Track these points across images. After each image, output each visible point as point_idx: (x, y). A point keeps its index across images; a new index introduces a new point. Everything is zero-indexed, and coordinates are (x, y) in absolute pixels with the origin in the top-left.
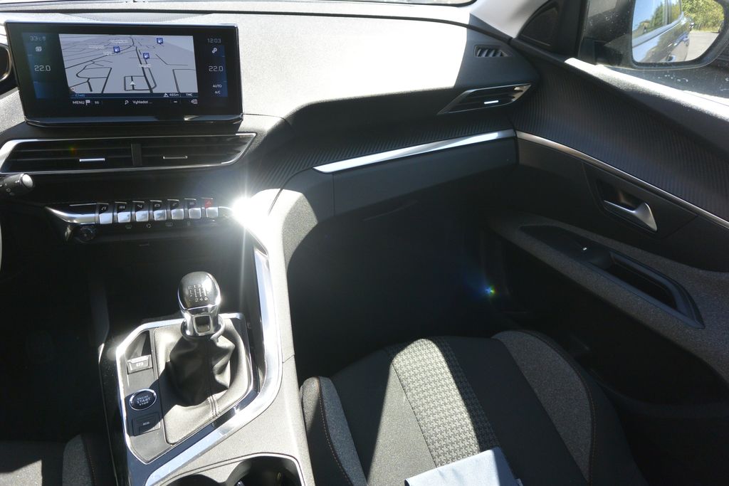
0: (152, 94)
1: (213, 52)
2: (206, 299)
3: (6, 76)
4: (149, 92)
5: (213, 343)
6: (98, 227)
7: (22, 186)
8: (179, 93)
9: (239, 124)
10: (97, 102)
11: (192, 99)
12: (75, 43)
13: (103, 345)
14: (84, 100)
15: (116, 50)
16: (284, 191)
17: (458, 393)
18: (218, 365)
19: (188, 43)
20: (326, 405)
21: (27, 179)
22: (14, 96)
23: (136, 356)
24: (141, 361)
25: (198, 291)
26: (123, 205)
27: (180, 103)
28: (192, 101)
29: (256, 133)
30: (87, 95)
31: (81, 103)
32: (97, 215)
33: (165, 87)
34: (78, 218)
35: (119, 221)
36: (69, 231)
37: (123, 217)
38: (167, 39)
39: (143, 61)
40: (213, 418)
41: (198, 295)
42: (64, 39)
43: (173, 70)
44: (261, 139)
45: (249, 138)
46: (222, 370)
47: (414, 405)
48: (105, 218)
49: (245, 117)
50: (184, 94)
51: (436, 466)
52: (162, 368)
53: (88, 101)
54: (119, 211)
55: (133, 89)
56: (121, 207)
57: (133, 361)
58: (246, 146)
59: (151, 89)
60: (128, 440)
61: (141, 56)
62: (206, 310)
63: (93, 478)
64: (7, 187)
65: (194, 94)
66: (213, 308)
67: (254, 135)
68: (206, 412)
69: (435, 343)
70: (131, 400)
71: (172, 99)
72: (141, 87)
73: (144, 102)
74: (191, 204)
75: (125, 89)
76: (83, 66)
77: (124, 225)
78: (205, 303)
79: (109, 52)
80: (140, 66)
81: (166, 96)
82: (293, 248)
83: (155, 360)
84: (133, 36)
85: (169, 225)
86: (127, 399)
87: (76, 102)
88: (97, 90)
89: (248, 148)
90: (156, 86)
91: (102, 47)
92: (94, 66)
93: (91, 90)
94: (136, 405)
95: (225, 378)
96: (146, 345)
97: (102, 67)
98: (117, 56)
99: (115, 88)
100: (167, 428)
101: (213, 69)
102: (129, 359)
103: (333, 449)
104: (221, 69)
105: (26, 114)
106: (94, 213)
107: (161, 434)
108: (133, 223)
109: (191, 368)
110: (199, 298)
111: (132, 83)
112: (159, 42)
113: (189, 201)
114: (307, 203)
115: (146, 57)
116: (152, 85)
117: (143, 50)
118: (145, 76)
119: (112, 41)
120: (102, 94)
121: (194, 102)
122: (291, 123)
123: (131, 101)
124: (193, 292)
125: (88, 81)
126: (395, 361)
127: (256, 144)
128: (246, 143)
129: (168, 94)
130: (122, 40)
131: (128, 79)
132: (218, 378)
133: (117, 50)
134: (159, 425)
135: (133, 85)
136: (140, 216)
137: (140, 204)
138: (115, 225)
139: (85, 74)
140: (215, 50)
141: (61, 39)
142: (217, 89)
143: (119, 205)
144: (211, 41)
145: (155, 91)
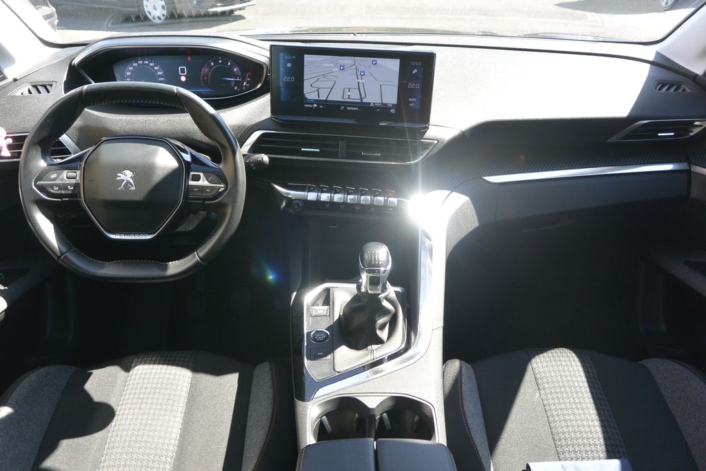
0: (362, 103)
1: (414, 72)
2: (380, 263)
3: (259, 86)
4: (360, 101)
5: (379, 301)
6: (306, 202)
7: (261, 163)
8: (382, 103)
9: (425, 132)
10: (321, 107)
11: (391, 108)
12: (314, 62)
13: (295, 293)
14: (312, 104)
16: (454, 193)
17: (592, 402)
18: (380, 321)
19: (395, 64)
20: (463, 381)
21: (266, 158)
22: (266, 99)
23: (318, 305)
24: (322, 309)
25: (375, 255)
26: (326, 188)
27: (381, 111)
28: (391, 111)
29: (438, 141)
30: (316, 101)
31: (310, 106)
32: (306, 193)
33: (373, 98)
34: (293, 194)
35: (322, 200)
36: (284, 204)
37: (325, 197)
38: (380, 61)
39: (359, 77)
40: (371, 360)
41: (375, 258)
42: (307, 58)
43: (381, 85)
45: (432, 144)
46: (382, 327)
47: (545, 402)
48: (312, 196)
49: (430, 127)
50: (386, 104)
51: (560, 460)
52: (336, 317)
53: (315, 105)
54: (322, 192)
55: (349, 98)
56: (324, 190)
57: (316, 308)
58: (428, 150)
59: (361, 99)
60: (306, 362)
61: (359, 73)
62: (379, 271)
63: (274, 391)
64: (252, 163)
65: (393, 105)
66: (385, 271)
67: (436, 142)
68: (366, 355)
69: (575, 353)
70: (312, 334)
71: (375, 107)
72: (354, 96)
73: (355, 109)
74: (377, 193)
75: (343, 98)
76: (316, 79)
77: (324, 202)
78: (379, 266)
79: (337, 69)
80: (357, 81)
81: (372, 104)
82: (454, 243)
83: (332, 311)
84: (356, 58)
85: (357, 208)
86: (309, 334)
87: (307, 106)
88: (323, 97)
89: (429, 153)
90: (366, 96)
91: (332, 65)
92: (324, 79)
93: (319, 97)
94: (314, 339)
95: (383, 335)
96: (327, 299)
97: (330, 80)
98: (342, 72)
99: (336, 96)
100: (335, 360)
101: (411, 86)
102: (313, 305)
103: (465, 417)
104: (418, 86)
105: (273, 111)
106: (304, 191)
107: (330, 363)
108: (331, 203)
109: (359, 320)
110: (375, 261)
111: (349, 94)
112: (374, 63)
113: (375, 191)
114: (472, 206)
115: (362, 74)
116: (363, 96)
117: (361, 68)
118: (359, 88)
119: (340, 61)
120: (326, 101)
121: (393, 111)
122: (468, 136)
123: (345, 107)
124: (371, 256)
125: (318, 90)
126: (533, 361)
127: (436, 150)
128: (428, 148)
129: (374, 103)
130: (347, 60)
131: (347, 90)
132: (378, 332)
133: (342, 68)
134: (329, 357)
136: (337, 197)
137: (338, 189)
138: (318, 203)
139: (317, 85)
140: (415, 71)
141: (305, 59)
142: (412, 102)
143: (323, 188)
144: (413, 63)
145: (364, 101)
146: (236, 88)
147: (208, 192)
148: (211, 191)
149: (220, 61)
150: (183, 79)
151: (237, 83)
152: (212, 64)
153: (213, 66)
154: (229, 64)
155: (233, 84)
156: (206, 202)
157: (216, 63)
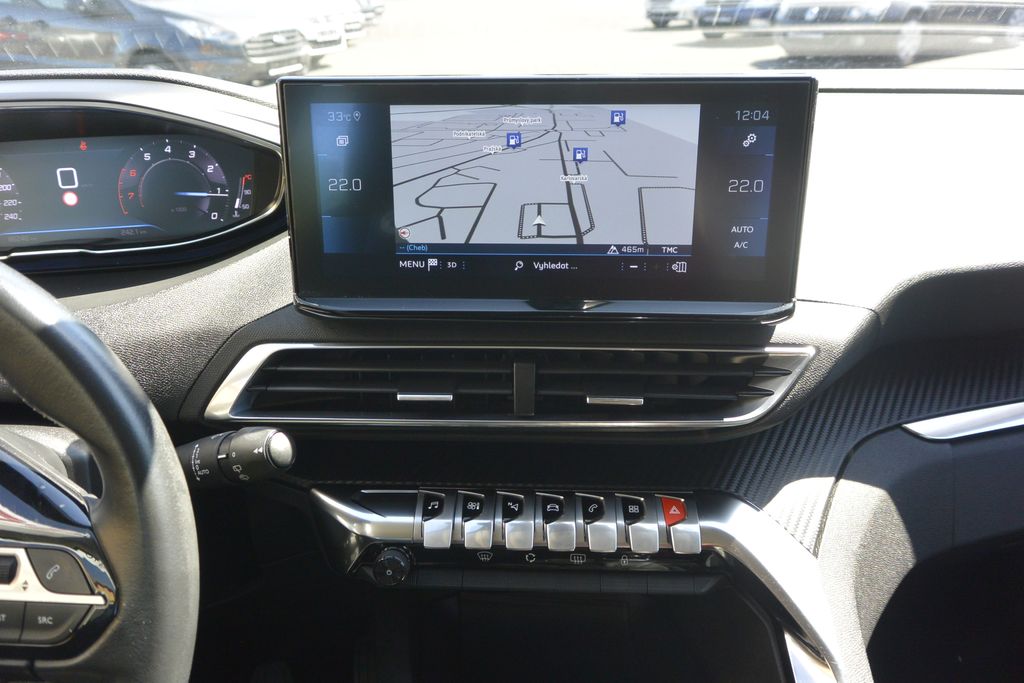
0: (580, 246)
1: (746, 143)
3: (272, 208)
4: (573, 241)
6: (414, 549)
8: (646, 246)
9: (777, 326)
10: (452, 265)
11: (673, 260)
12: (421, 127)
14: (425, 258)
15: (512, 142)
19: (684, 122)
21: (281, 445)
22: (277, 252)
26: (475, 500)
28: (675, 267)
29: (818, 350)
30: (434, 249)
31: (417, 264)
32: (418, 519)
33: (614, 231)
35: (467, 543)
37: (476, 532)
38: (637, 113)
39: (571, 166)
42: (401, 116)
43: (640, 190)
44: (826, 364)
45: (794, 360)
48: (436, 531)
49: (800, 309)
50: (658, 248)
53: (433, 262)
54: (468, 515)
55: (539, 235)
56: (471, 506)
58: (789, 381)
59: (579, 235)
61: (568, 156)
65: (681, 248)
67: (812, 352)
71: (624, 259)
72: (557, 228)
73: (559, 266)
74: (634, 509)
75: (520, 235)
76: (433, 179)
77: (477, 554)
79: (497, 147)
80: (563, 179)
81: (613, 252)
84: (557, 108)
87: (407, 264)
88: (455, 236)
89: (796, 382)
90: (592, 227)
91: (481, 134)
92: (457, 179)
93: (443, 236)
97: (477, 182)
98: (513, 155)
99: (498, 231)
101: (736, 186)
104: (760, 186)
105: (298, 286)
106: (412, 513)
108: (499, 551)
111: (539, 220)
112: (617, 119)
113: (627, 503)
115: (579, 156)
116: (584, 225)
117: (575, 139)
118: (570, 203)
119: (507, 121)
120: (467, 246)
121: (680, 267)
122: (883, 322)
123: (528, 261)
125: (439, 216)
127: (812, 379)
128: (787, 373)
129: (619, 247)
130: (528, 117)
131: (531, 211)
133: (515, 142)
135: (539, 226)
136: (515, 532)
137: (515, 500)
138: (458, 554)
139: (435, 198)
140: (751, 139)
141: (393, 118)
142: (741, 237)
143: (468, 499)
144: (743, 115)
145: (588, 240)
146: (214, 216)
147: (45, 627)
148: (56, 625)
149: (168, 149)
150: (70, 199)
151: (216, 204)
152: (147, 157)
153: (149, 163)
154: (193, 154)
155: (205, 206)
156: (40, 664)
157: (158, 154)
